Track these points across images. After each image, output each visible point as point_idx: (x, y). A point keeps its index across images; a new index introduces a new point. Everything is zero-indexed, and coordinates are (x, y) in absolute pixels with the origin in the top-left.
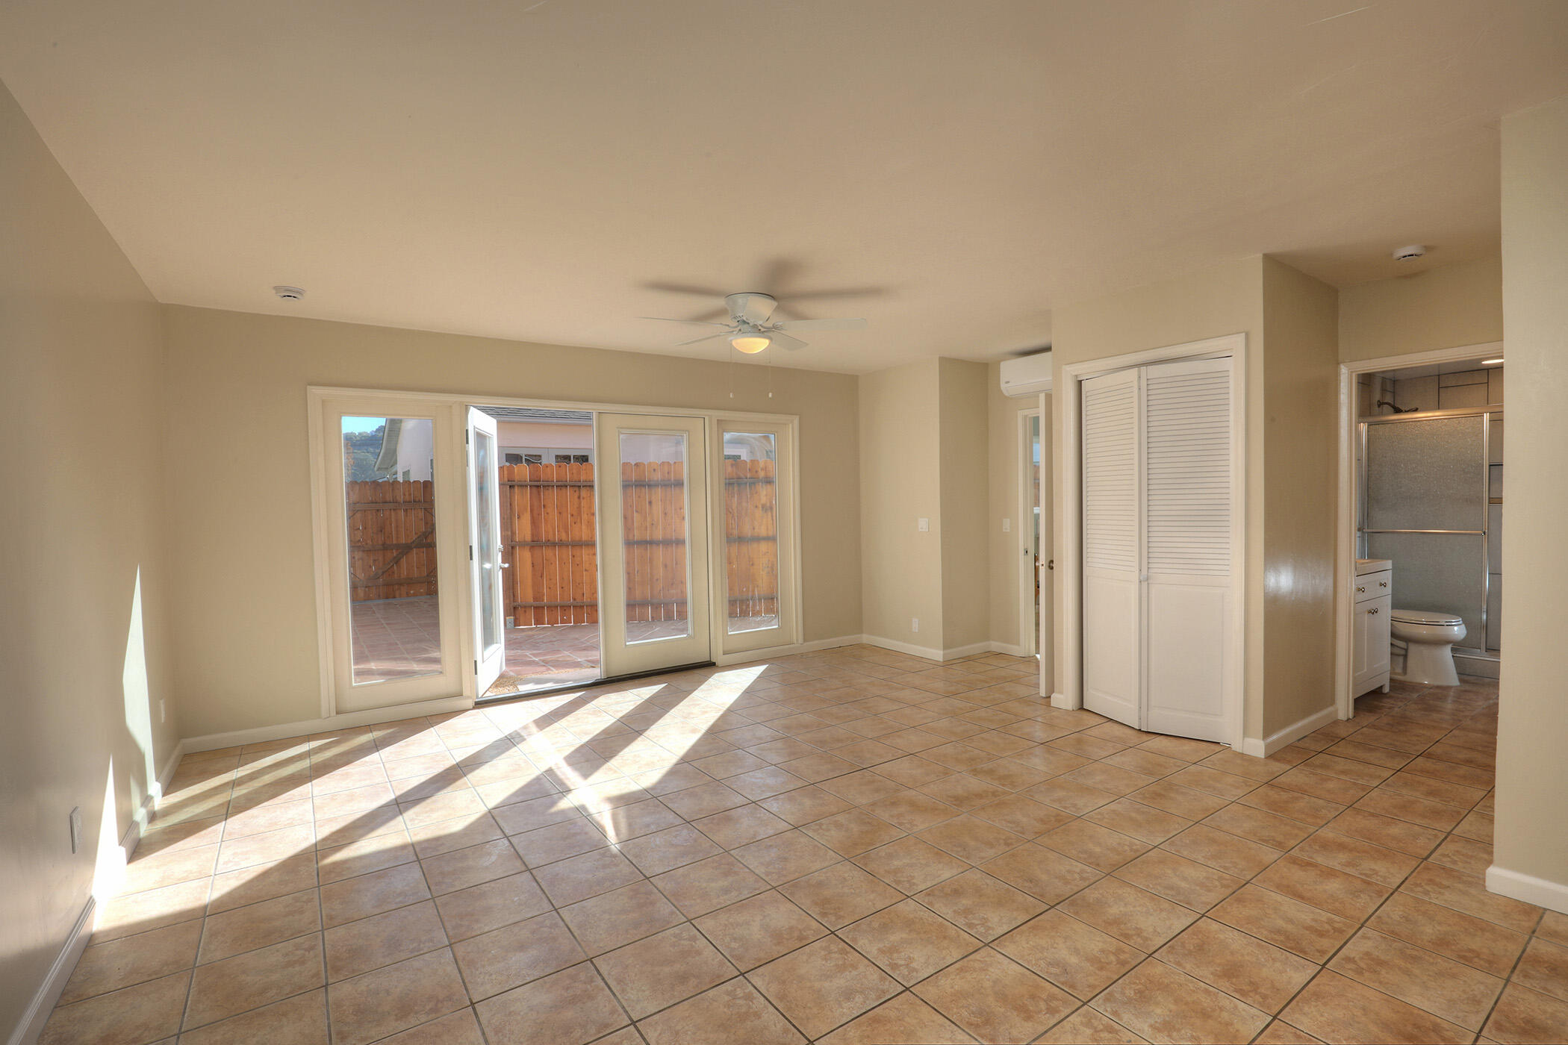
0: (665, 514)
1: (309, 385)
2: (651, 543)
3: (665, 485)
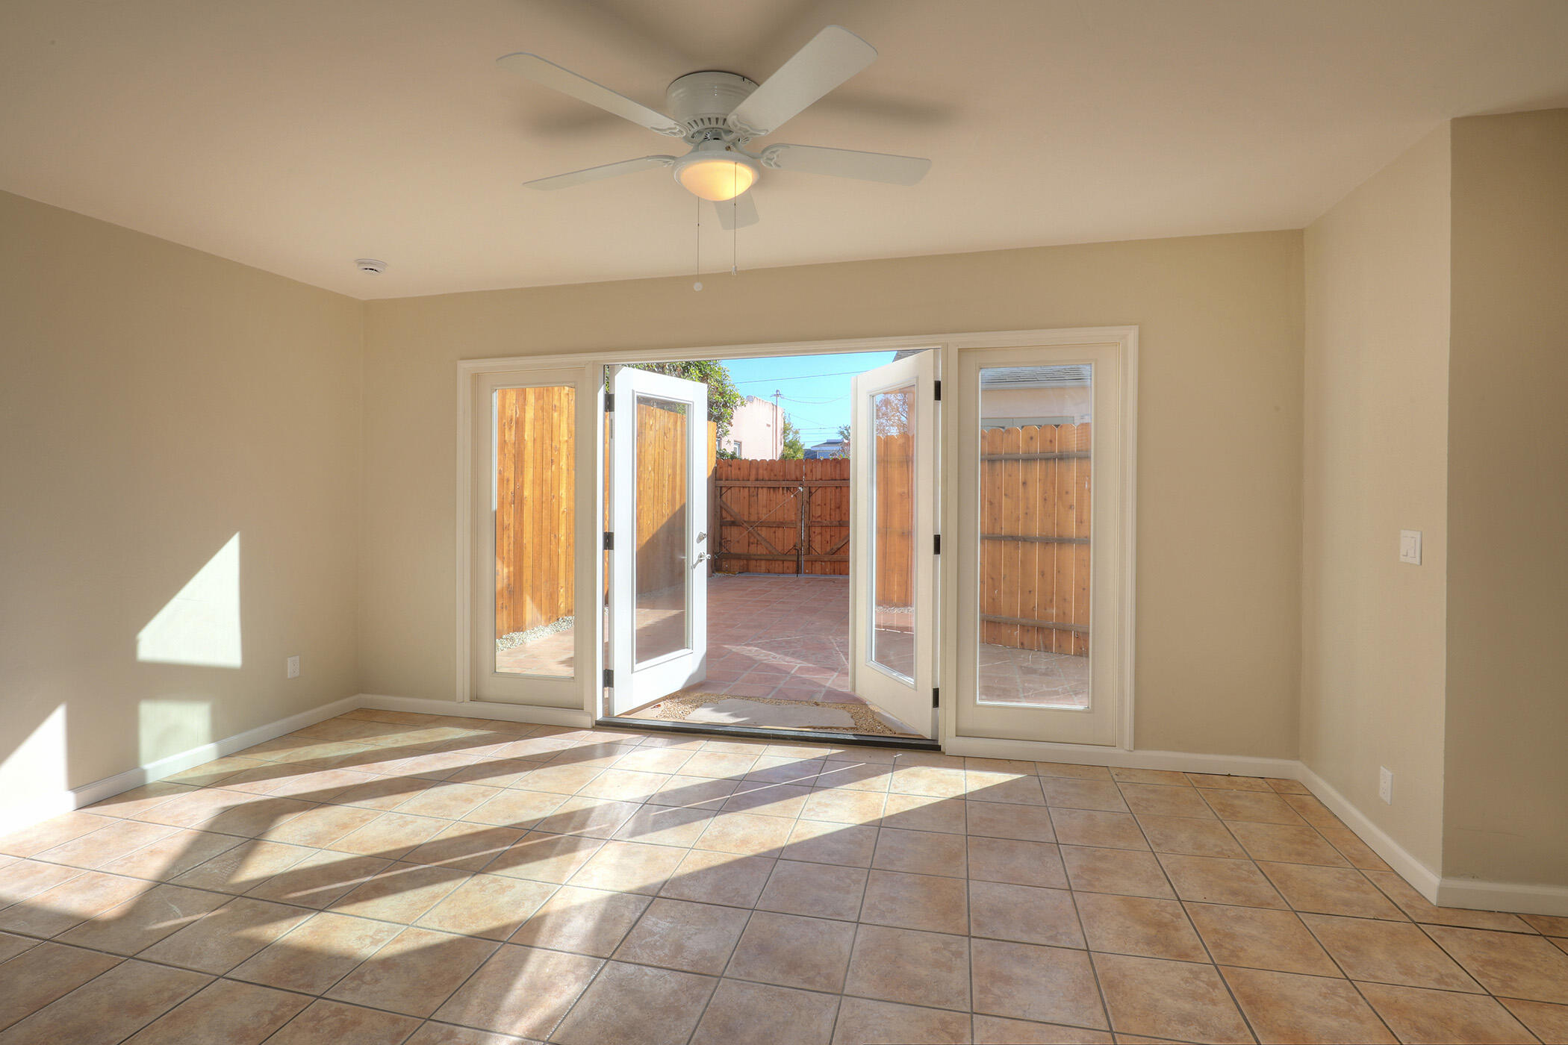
0: (1045, 500)
1: (462, 359)
2: (1027, 540)
3: (1047, 459)
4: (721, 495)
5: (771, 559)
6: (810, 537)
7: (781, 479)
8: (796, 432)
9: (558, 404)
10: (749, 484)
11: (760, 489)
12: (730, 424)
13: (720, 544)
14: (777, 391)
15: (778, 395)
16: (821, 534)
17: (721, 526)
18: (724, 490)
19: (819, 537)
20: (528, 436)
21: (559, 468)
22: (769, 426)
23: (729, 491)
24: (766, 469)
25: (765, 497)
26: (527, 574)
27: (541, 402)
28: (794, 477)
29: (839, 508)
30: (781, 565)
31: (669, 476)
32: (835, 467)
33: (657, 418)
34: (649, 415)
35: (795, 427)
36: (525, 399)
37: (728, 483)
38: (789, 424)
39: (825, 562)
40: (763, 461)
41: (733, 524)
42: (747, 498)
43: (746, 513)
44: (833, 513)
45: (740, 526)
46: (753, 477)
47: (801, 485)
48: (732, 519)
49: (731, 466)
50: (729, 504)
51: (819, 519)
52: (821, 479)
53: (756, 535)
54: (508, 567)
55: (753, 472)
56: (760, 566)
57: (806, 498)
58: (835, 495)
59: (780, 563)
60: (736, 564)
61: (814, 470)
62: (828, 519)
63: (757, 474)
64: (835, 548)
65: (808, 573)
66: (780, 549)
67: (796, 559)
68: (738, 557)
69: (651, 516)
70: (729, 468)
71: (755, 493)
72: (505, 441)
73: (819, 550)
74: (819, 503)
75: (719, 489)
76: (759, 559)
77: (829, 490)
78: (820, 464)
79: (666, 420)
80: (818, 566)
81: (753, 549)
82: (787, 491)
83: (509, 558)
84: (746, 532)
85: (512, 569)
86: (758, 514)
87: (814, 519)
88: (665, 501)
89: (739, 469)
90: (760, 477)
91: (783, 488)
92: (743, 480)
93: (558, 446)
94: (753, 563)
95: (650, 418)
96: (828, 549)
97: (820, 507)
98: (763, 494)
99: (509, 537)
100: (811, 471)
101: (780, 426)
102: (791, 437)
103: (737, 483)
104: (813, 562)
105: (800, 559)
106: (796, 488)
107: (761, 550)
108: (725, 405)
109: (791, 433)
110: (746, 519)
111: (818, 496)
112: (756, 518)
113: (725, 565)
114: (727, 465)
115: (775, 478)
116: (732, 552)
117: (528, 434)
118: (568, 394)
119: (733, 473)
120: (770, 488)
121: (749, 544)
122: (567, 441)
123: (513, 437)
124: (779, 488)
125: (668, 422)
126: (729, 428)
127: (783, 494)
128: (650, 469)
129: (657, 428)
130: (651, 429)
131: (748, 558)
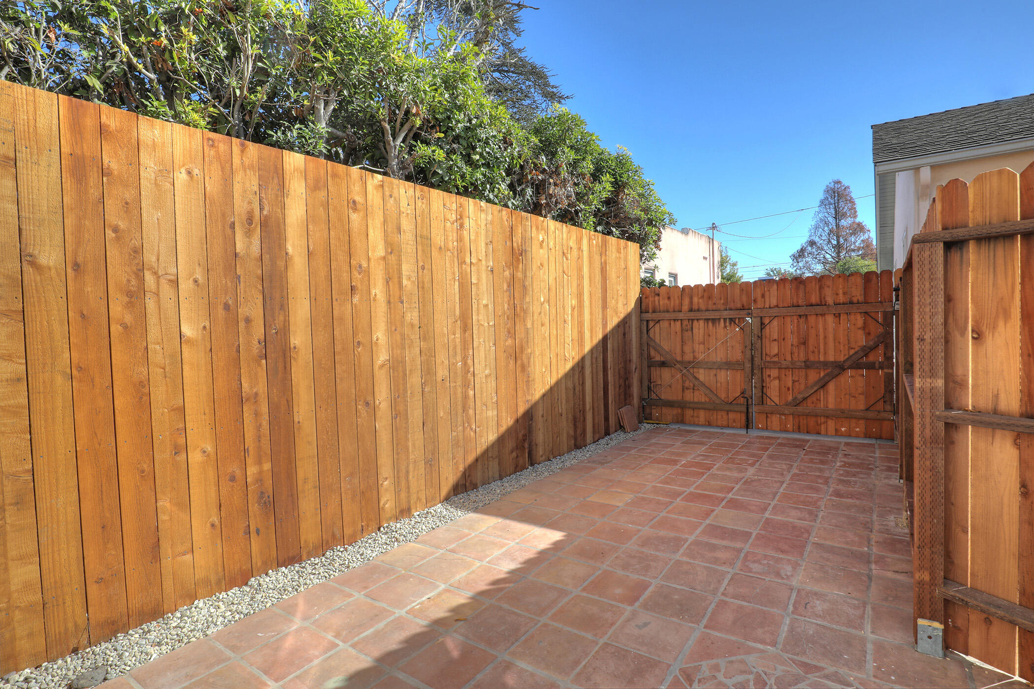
4: (648, 331)
5: (713, 407)
6: (763, 381)
7: (722, 308)
8: (734, 265)
9: (359, 199)
10: (681, 316)
11: (695, 322)
12: (658, 247)
13: (649, 388)
14: (713, 224)
15: (714, 227)
16: (779, 378)
17: (649, 367)
18: (651, 324)
19: (776, 382)
20: (293, 246)
21: (369, 299)
22: (705, 258)
23: (657, 326)
24: (703, 297)
25: (702, 331)
26: (306, 470)
27: (322, 194)
28: (739, 305)
29: (804, 343)
30: (725, 417)
31: (573, 309)
32: (797, 288)
33: (551, 233)
34: (537, 228)
35: (733, 259)
36: (283, 186)
37: (655, 316)
38: (727, 256)
39: (784, 415)
40: (697, 287)
41: (663, 364)
42: (679, 333)
43: (678, 351)
44: (795, 350)
45: (671, 367)
46: (685, 307)
47: (749, 315)
48: (662, 359)
49: (658, 295)
50: (657, 341)
51: (776, 359)
52: (777, 306)
53: (691, 377)
54: (259, 462)
55: (686, 302)
56: (698, 417)
57: (756, 331)
58: (798, 326)
59: (724, 414)
60: (670, 413)
61: (767, 294)
62: (789, 358)
63: (691, 302)
64: (800, 397)
65: (762, 429)
66: (723, 396)
67: (744, 409)
68: (670, 404)
69: (547, 361)
70: (657, 298)
71: (689, 327)
72: (236, 255)
73: (777, 400)
74: (776, 337)
75: (645, 323)
76: (696, 407)
77: (788, 320)
78: (775, 287)
79: (565, 236)
80: (775, 420)
81: (689, 396)
82: (730, 324)
83: (259, 448)
84: (679, 376)
85: (267, 466)
86: (694, 352)
87: (768, 359)
88: (568, 340)
89: (669, 298)
90: (695, 307)
91: (725, 320)
92: (674, 311)
93: (365, 264)
94: (689, 413)
95: (538, 233)
96: (790, 398)
97: (776, 343)
98: (699, 328)
99: (257, 414)
100: (763, 296)
101: (717, 258)
102: (728, 270)
103: (667, 315)
104: (767, 415)
105: (750, 410)
106: (742, 319)
107: (699, 397)
108: (650, 223)
109: (728, 266)
110: (679, 359)
111: (773, 329)
112: (692, 357)
113: (656, 413)
114: (653, 294)
115: (714, 307)
116: (663, 397)
117: (294, 245)
118: (382, 186)
119: (661, 303)
120: (707, 320)
121: (684, 389)
122: (384, 258)
123: (255, 249)
124: (719, 319)
125: (568, 239)
126: (657, 252)
127: (725, 327)
128: (542, 300)
129: (551, 244)
130: (541, 246)
131: (682, 405)
